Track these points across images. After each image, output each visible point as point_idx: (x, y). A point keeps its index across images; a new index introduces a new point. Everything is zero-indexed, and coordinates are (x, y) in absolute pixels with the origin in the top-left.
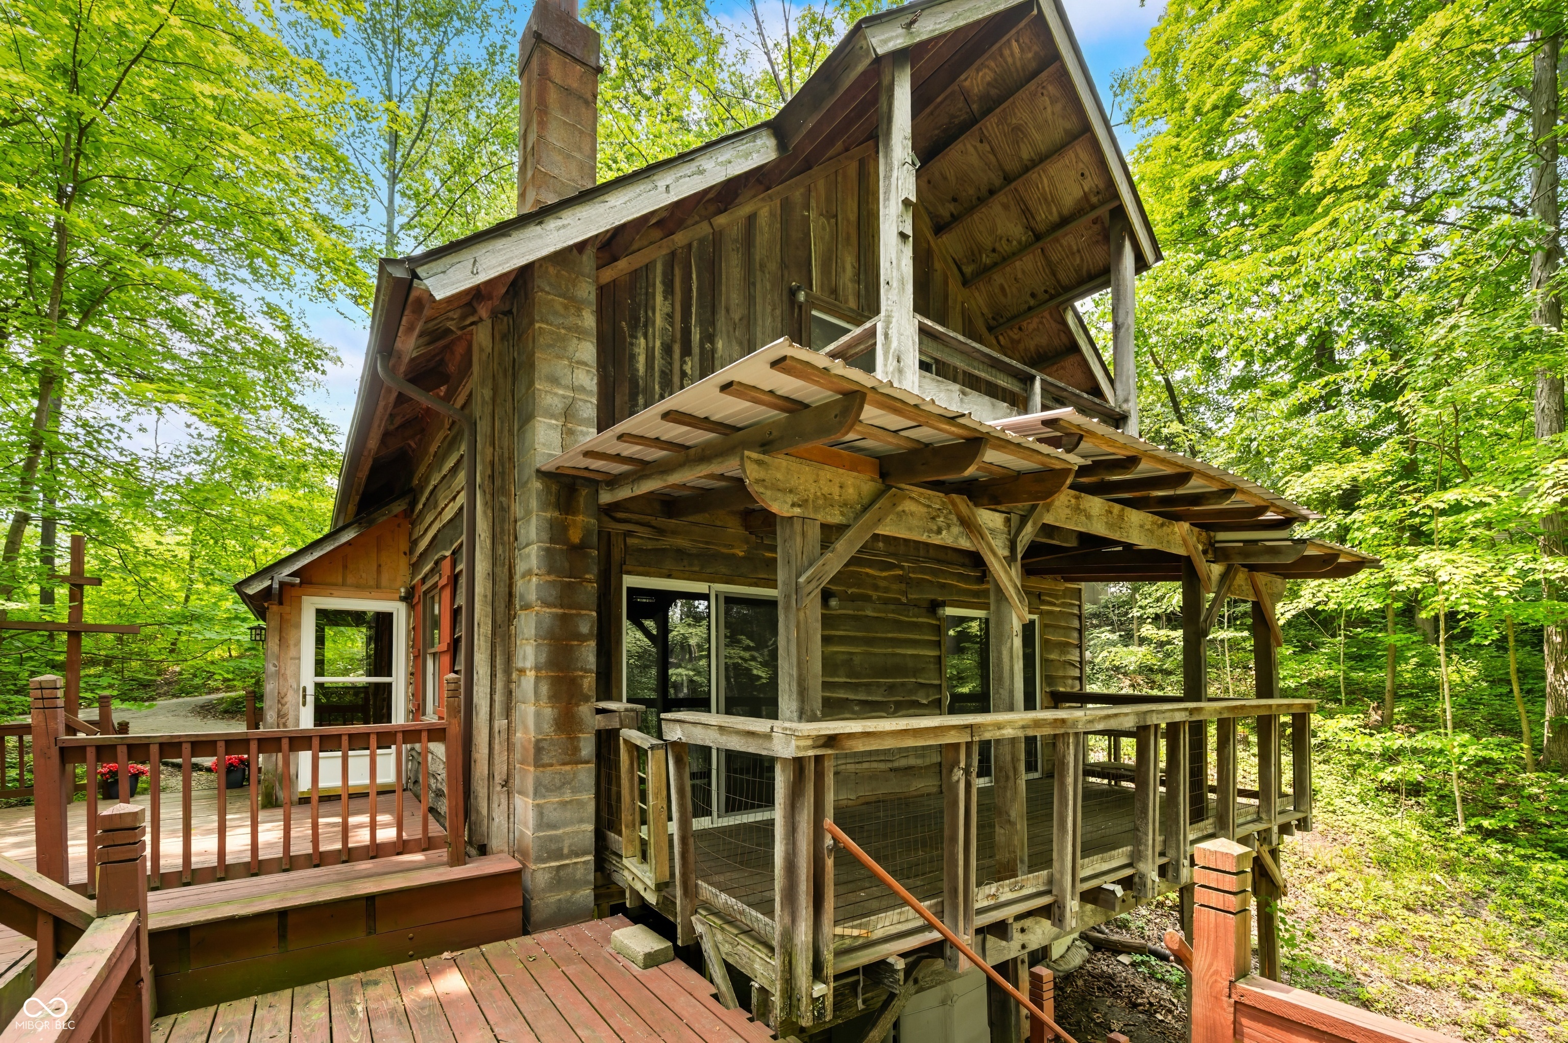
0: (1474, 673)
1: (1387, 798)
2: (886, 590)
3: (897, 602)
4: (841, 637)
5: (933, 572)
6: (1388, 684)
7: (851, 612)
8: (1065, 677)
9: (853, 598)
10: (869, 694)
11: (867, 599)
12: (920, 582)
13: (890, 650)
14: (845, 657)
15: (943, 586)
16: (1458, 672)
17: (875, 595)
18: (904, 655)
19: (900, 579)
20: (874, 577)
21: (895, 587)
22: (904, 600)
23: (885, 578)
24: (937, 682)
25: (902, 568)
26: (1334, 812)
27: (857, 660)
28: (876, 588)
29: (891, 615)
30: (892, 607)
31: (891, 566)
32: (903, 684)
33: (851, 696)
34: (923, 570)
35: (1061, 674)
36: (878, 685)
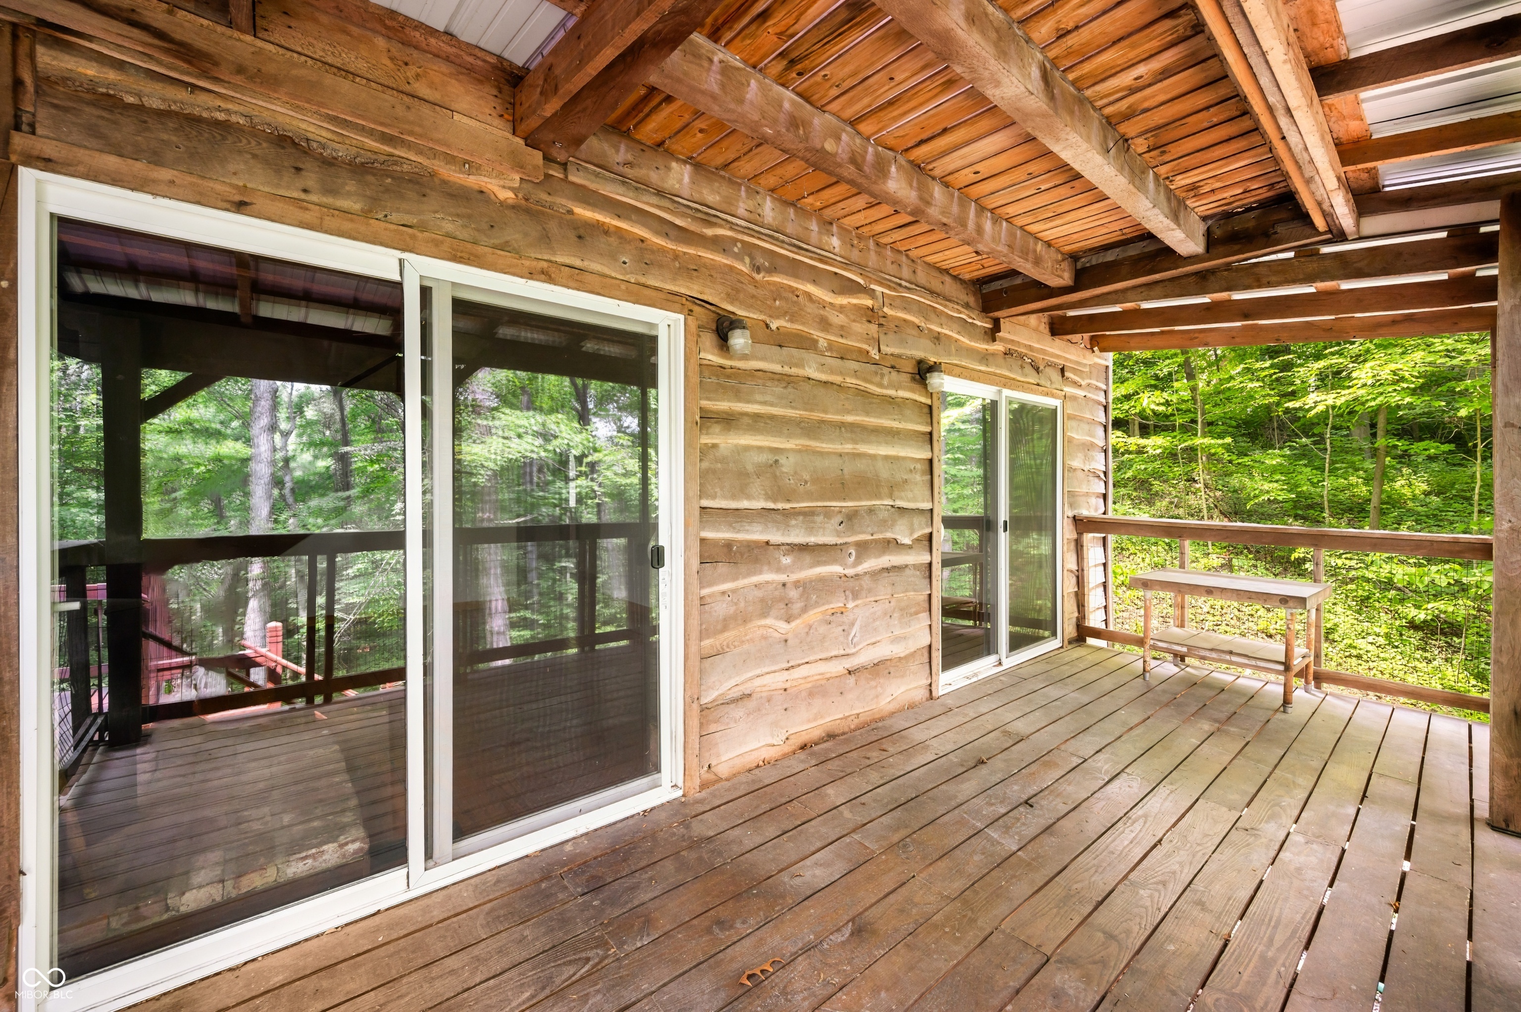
2: (843, 331)
3: (863, 356)
4: (757, 417)
5: (925, 311)
6: (1375, 501)
7: (777, 368)
8: (1087, 494)
9: (781, 340)
10: (810, 530)
11: (806, 343)
12: (900, 326)
13: (848, 447)
14: (763, 458)
15: (937, 338)
17: (822, 338)
18: (873, 457)
19: (871, 315)
20: (824, 305)
21: (860, 327)
22: (874, 354)
23: (841, 309)
24: (927, 505)
25: (871, 293)
27: (787, 464)
28: (824, 324)
29: (851, 381)
30: (854, 365)
31: (852, 288)
32: (871, 511)
33: (775, 537)
34: (907, 305)
35: (1084, 489)
36: (828, 513)
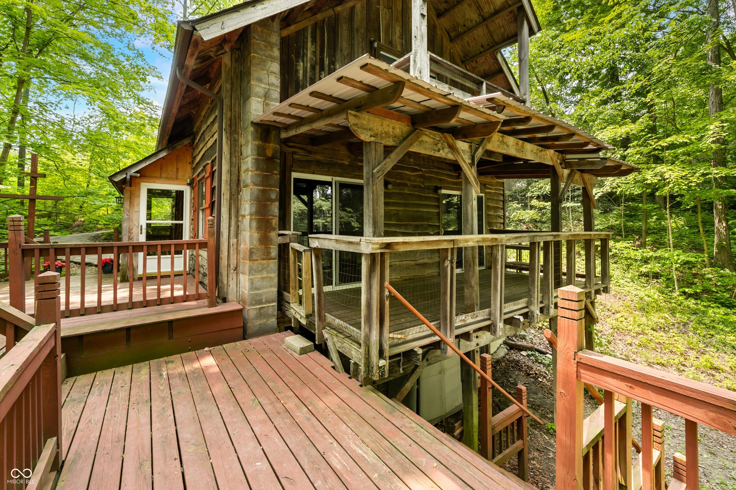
0: (682, 223)
1: (643, 279)
2: (414, 181)
3: (420, 187)
4: (393, 203)
5: (436, 173)
6: (644, 228)
7: (398, 191)
8: (496, 223)
9: (399, 185)
10: (406, 229)
11: (406, 185)
12: (430, 178)
13: (416, 209)
14: (395, 212)
15: (441, 180)
16: (675, 222)
17: (409, 183)
18: (423, 212)
19: (421, 176)
20: (409, 175)
21: (418, 180)
22: (422, 186)
23: (414, 176)
24: (438, 224)
25: (422, 171)
26: (619, 286)
27: (401, 213)
28: (409, 180)
29: (416, 193)
30: (417, 189)
31: (416, 170)
32: (422, 225)
33: (398, 230)
34: (432, 172)
35: (495, 221)
36: (411, 225)
